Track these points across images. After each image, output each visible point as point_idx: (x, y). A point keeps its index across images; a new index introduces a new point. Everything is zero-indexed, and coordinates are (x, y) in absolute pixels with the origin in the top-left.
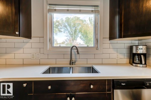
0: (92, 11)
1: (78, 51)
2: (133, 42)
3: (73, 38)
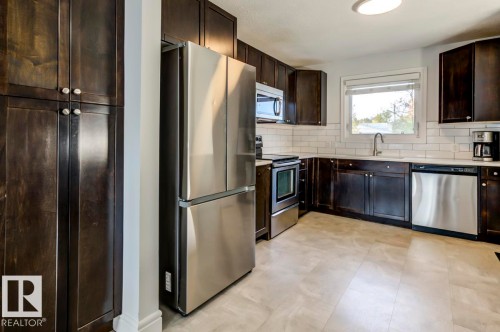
1: (382, 140)
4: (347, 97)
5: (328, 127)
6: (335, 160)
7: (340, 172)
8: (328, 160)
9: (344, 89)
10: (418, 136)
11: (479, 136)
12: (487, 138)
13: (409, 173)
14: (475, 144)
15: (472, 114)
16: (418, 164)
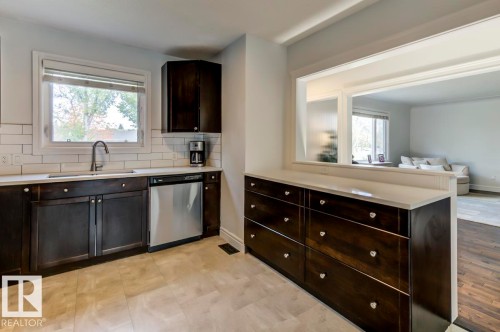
1: (106, 150)
2: (196, 136)
10: (143, 145)
11: (196, 145)
12: (200, 147)
13: (147, 189)
14: (192, 152)
15: (198, 125)
16: (157, 177)
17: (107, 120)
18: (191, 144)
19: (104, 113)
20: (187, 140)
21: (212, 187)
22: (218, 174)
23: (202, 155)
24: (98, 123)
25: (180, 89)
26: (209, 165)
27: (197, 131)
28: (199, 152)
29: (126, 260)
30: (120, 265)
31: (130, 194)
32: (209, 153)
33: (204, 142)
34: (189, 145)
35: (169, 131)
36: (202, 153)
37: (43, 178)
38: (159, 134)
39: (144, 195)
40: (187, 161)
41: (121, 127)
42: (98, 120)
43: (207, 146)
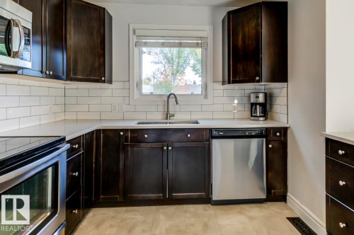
0: (197, 44)
1: (176, 101)
2: (257, 87)
3: (175, 67)
4: (136, 50)
5: (114, 85)
6: (125, 131)
7: (131, 146)
8: (117, 131)
9: (134, 39)
10: (206, 97)
11: (257, 97)
12: (261, 99)
13: (209, 141)
14: (252, 104)
15: (259, 74)
16: (218, 130)
17: (185, 78)
18: (252, 96)
19: (183, 73)
20: (247, 92)
21: (276, 145)
22: (284, 131)
23: (264, 108)
24: (180, 80)
25: (240, 37)
26: (272, 119)
27: (258, 81)
28: (260, 104)
29: (191, 208)
30: (186, 212)
31: (194, 144)
32: (271, 105)
33: (266, 94)
34: (249, 97)
35: (229, 83)
36: (263, 105)
37: (133, 125)
38: (220, 86)
39: (207, 147)
40: (248, 113)
41: (195, 83)
42: (180, 78)
43: (269, 97)
